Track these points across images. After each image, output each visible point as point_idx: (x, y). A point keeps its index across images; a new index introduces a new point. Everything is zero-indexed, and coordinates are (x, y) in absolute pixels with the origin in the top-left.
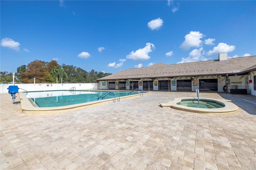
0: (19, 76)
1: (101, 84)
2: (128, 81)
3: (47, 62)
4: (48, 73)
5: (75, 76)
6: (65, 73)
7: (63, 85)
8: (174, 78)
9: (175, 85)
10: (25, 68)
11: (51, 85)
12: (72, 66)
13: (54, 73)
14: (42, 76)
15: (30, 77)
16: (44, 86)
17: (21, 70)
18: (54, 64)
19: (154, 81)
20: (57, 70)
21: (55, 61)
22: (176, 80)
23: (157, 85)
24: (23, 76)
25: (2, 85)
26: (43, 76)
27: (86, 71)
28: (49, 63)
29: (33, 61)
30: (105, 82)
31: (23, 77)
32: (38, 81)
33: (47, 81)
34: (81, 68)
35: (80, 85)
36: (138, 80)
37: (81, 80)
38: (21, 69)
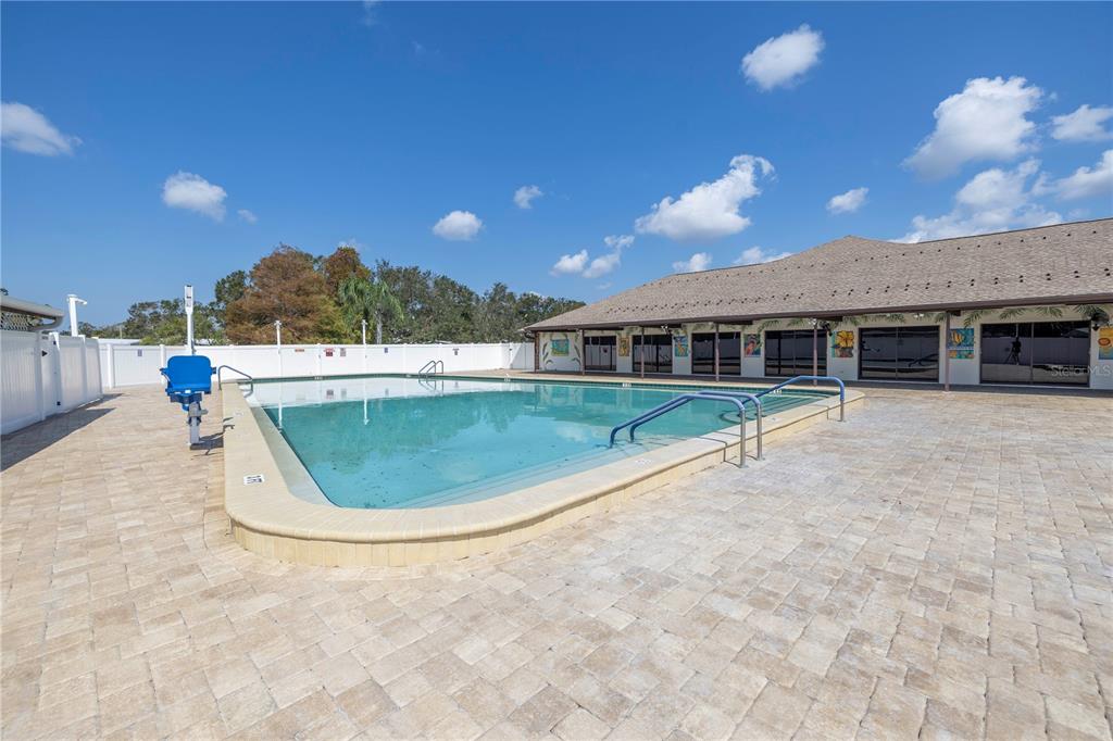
0: (224, 313)
1: (549, 349)
2: (685, 332)
3: (320, 257)
4: (325, 302)
5: (429, 312)
6: (392, 298)
7: (386, 350)
8: (965, 316)
9: (970, 352)
10: (240, 284)
11: (342, 349)
12: (415, 269)
13: (351, 300)
14: (304, 314)
15: (262, 319)
16: (312, 358)
17: (230, 293)
18: (346, 262)
19: (835, 331)
20: (360, 286)
21: (353, 251)
22: (976, 326)
23: (852, 355)
24: (235, 314)
25: (162, 353)
26: (309, 315)
27: (471, 289)
28: (326, 261)
29: (267, 253)
30: (564, 338)
31: (236, 319)
32: (290, 334)
33: (323, 336)
34: (453, 279)
35: (456, 353)
36: (738, 328)
37: (454, 331)
38: (227, 285)
